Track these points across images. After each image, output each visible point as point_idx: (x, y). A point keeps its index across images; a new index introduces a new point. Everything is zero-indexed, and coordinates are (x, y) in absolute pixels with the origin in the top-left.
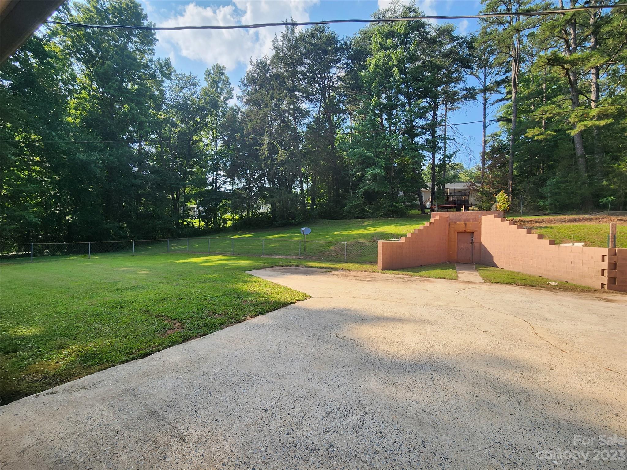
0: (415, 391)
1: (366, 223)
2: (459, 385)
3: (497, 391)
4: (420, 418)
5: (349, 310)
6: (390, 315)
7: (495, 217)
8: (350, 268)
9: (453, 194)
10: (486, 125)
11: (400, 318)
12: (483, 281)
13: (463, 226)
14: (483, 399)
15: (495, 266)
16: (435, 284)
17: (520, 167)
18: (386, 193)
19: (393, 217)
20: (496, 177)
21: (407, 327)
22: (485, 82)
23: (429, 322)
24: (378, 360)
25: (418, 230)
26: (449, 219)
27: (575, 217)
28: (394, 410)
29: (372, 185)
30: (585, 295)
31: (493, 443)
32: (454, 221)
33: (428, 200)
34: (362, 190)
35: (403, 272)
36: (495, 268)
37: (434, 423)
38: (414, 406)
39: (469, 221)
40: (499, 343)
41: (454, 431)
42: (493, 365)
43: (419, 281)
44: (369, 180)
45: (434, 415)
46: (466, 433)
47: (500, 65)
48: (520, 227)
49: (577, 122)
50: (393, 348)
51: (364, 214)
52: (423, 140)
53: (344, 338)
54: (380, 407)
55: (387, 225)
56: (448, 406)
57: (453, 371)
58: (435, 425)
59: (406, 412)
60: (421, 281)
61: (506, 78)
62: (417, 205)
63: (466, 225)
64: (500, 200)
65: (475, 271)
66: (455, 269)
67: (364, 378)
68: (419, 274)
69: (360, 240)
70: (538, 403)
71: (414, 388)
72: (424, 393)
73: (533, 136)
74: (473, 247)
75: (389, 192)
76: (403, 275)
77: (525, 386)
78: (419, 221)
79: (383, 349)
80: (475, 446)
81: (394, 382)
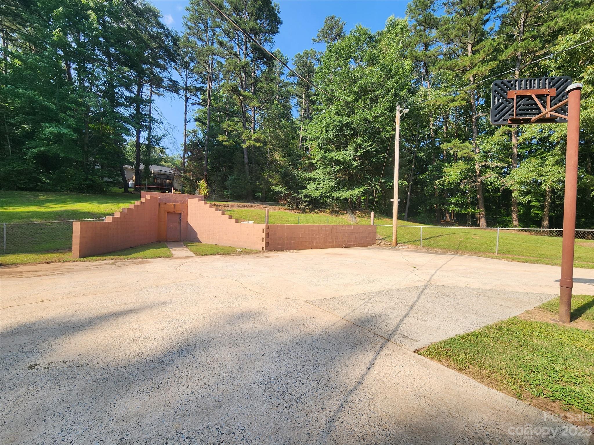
0: (185, 381)
1: (41, 198)
2: (220, 352)
3: (246, 341)
4: (203, 406)
5: (42, 322)
6: (116, 309)
7: (199, 200)
8: (18, 261)
9: (157, 176)
10: (188, 120)
11: (129, 309)
12: (194, 255)
13: (173, 206)
14: (241, 354)
15: (199, 241)
16: (153, 263)
17: (212, 163)
18: (76, 162)
19: (89, 193)
20: (195, 167)
21: (143, 317)
22: (186, 82)
23: (164, 304)
24: (123, 370)
25: (128, 209)
26: (159, 200)
27: (245, 204)
28: (172, 419)
29: (54, 148)
30: (256, 255)
31: (265, 386)
32: (164, 201)
33: (132, 179)
34: (35, 151)
35: (112, 257)
36: (200, 243)
37: (217, 403)
38: (191, 398)
39: (178, 202)
40: (229, 303)
41: (237, 397)
42: (233, 322)
43: (135, 263)
44: (48, 140)
45: (214, 394)
46: (245, 392)
47: (199, 73)
48: (217, 210)
49: (246, 140)
50: (137, 346)
51: (37, 185)
52: (129, 113)
53: (51, 365)
54: (153, 427)
55: (80, 202)
56: (221, 377)
57: (208, 342)
58: (219, 403)
59: (187, 411)
60: (137, 264)
61: (203, 87)
62: (120, 182)
63: (175, 206)
64: (202, 187)
65: (185, 248)
66: (167, 247)
67: (112, 405)
68: (131, 256)
69: (33, 220)
70: (271, 338)
71: (182, 378)
72: (194, 378)
73: (223, 141)
74: (180, 227)
75: (81, 162)
76: (112, 259)
77: (259, 329)
78: (124, 199)
79: (123, 353)
80: (256, 399)
81: (156, 386)
